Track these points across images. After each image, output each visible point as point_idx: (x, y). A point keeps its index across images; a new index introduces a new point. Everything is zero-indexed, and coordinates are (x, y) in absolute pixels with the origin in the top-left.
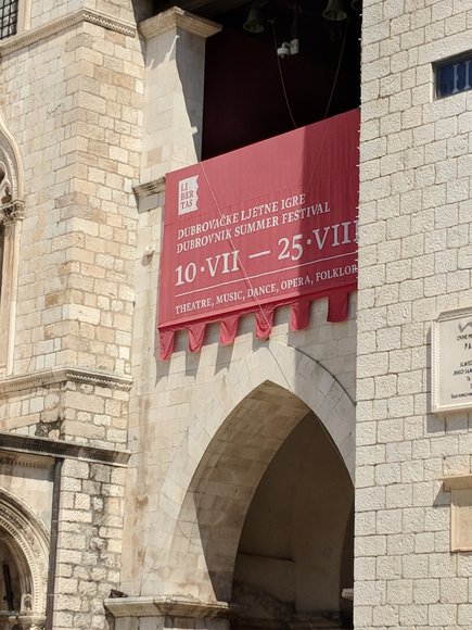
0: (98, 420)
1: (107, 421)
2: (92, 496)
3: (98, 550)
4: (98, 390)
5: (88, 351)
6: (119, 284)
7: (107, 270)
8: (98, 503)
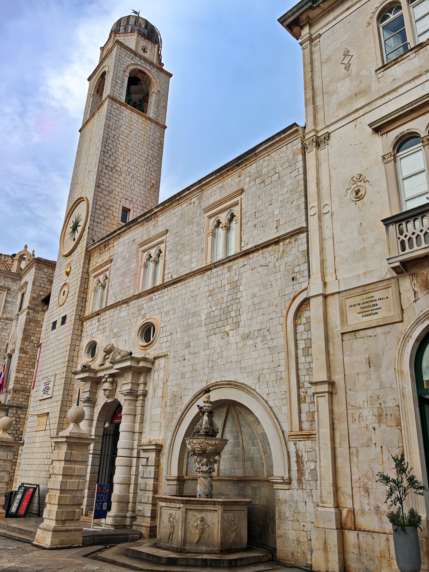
0: (20, 400)
1: (23, 400)
2: (16, 418)
3: (17, 430)
4: (21, 393)
5: (19, 384)
6: (30, 368)
7: (27, 365)
8: (18, 419)
